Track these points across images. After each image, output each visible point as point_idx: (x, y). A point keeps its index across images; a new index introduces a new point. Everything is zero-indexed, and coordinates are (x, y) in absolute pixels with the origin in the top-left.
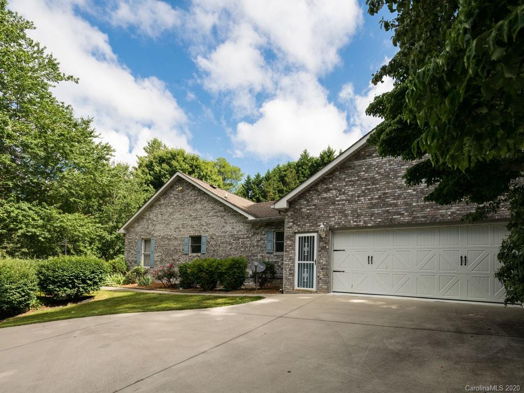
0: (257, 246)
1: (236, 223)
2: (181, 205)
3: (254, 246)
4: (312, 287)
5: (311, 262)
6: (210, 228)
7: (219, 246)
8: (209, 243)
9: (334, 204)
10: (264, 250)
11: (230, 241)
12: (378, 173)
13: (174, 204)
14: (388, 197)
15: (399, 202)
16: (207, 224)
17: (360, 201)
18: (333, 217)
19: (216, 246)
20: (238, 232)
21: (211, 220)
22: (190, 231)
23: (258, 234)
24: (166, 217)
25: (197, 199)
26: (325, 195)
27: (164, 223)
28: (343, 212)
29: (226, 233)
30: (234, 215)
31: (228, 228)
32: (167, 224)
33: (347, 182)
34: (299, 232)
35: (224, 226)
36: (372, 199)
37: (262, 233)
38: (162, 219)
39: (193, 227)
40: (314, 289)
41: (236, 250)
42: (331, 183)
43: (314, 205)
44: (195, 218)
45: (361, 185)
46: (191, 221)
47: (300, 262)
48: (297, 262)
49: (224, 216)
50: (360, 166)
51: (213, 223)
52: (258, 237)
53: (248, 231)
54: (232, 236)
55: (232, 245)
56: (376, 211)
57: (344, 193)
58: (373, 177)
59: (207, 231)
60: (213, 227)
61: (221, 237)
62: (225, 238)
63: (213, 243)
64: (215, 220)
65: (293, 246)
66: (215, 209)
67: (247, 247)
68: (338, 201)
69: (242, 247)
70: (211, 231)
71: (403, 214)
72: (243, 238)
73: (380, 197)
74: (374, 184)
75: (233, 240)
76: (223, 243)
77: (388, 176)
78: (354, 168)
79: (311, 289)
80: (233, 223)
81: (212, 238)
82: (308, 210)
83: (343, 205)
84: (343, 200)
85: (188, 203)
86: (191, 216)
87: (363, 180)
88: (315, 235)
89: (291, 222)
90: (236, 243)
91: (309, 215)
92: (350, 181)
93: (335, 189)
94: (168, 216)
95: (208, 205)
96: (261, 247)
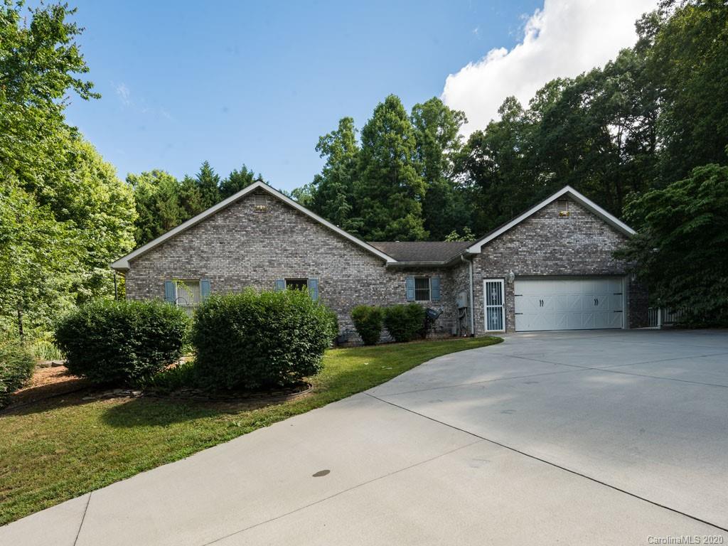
0: (395, 293)
1: (363, 265)
2: (264, 232)
3: (390, 294)
4: (502, 328)
5: (500, 306)
6: (322, 270)
7: (340, 293)
8: (323, 289)
9: (517, 254)
10: (403, 299)
11: (356, 287)
12: (550, 232)
13: (249, 229)
14: (556, 253)
15: (564, 258)
16: (317, 264)
17: (537, 253)
18: (517, 266)
19: (334, 292)
20: (367, 277)
21: (324, 258)
22: (285, 272)
23: (394, 280)
24: (233, 248)
25: (294, 227)
26: (509, 245)
27: (231, 257)
28: (524, 261)
29: (349, 277)
30: (360, 255)
31: (353, 271)
32: (237, 259)
33: (527, 236)
34: (487, 278)
35: (345, 268)
36: (546, 253)
37: (400, 279)
38: (223, 250)
39: (292, 267)
40: (504, 330)
41: (366, 298)
42: (514, 234)
43: (501, 253)
44: (294, 255)
45: (537, 240)
46: (287, 257)
47: (489, 306)
48: (486, 306)
49: (344, 255)
50: (537, 223)
51: (328, 264)
52: (396, 284)
53: (381, 276)
54: (359, 281)
55: (360, 293)
56: (550, 263)
57: (525, 245)
58: (546, 235)
59: (317, 274)
60: (326, 268)
61: (341, 281)
62: (347, 283)
63: (328, 288)
64: (330, 259)
65: (482, 290)
66: (329, 245)
67: (381, 295)
68: (520, 252)
69: (374, 294)
70: (325, 274)
71: (566, 267)
72: (374, 284)
73: (551, 253)
74: (547, 241)
75: (361, 286)
76: (345, 290)
77: (556, 236)
78: (532, 225)
79: (500, 330)
80: (358, 265)
81: (327, 282)
82: (495, 257)
83: (525, 255)
84: (524, 251)
85: (279, 231)
86: (286, 250)
87: (539, 236)
88: (502, 281)
89: (480, 268)
90: (366, 289)
91: (496, 263)
92: (530, 236)
93: (518, 241)
94: (238, 247)
95: (317, 238)
96: (400, 295)
